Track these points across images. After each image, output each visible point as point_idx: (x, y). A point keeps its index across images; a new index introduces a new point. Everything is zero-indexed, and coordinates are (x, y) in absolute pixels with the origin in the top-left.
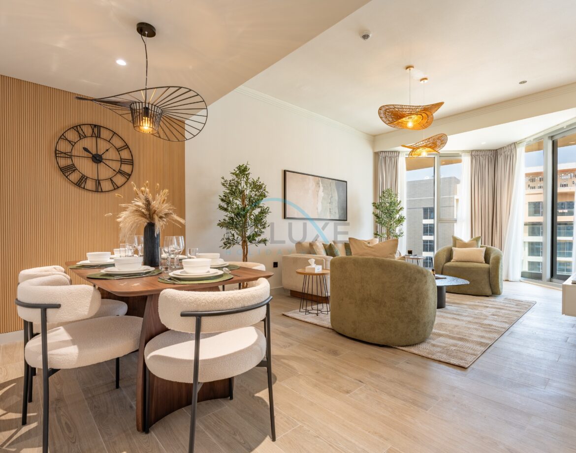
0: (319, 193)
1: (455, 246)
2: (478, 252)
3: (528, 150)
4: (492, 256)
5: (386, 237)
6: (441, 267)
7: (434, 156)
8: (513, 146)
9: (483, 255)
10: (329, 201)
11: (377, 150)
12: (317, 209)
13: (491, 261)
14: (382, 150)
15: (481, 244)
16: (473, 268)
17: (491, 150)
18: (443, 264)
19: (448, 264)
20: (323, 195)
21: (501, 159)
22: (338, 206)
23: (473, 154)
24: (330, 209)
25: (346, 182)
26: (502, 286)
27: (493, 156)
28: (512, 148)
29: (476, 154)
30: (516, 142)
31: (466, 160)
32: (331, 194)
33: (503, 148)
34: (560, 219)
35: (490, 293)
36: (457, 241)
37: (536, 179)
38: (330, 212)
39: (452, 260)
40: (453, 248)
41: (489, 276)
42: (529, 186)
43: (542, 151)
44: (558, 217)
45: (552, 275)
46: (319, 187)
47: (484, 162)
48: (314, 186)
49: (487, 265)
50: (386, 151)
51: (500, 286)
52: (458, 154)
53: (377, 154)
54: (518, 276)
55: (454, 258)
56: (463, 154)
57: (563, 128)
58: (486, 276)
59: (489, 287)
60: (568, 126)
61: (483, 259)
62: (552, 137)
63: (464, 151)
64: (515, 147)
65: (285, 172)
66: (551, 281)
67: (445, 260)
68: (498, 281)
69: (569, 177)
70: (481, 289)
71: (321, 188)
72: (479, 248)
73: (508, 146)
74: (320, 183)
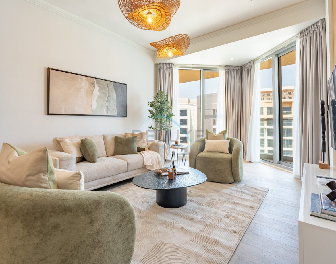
0: (94, 92)
1: (207, 138)
2: (223, 144)
3: (262, 68)
4: (235, 148)
5: (159, 129)
6: (195, 157)
7: (200, 69)
8: (252, 63)
9: (228, 146)
10: (107, 99)
11: (157, 62)
12: (91, 106)
13: (233, 152)
14: (160, 62)
15: (227, 136)
16: (219, 159)
17: (239, 66)
18: (196, 154)
19: (201, 154)
20: (99, 94)
21: (245, 72)
22: (116, 105)
23: (227, 68)
24: (107, 107)
25: (126, 85)
26: (242, 173)
27: (240, 70)
28: (252, 64)
29: (228, 68)
30: (254, 60)
31: (222, 73)
32: (109, 94)
33: (246, 64)
34: (284, 116)
35: (232, 181)
36: (209, 134)
37: (270, 94)
38: (107, 109)
39: (204, 151)
40: (206, 140)
41: (231, 166)
42: (267, 98)
43: (271, 69)
44: (283, 115)
45: (280, 159)
46: (94, 86)
47: (234, 74)
48: (88, 85)
49: (229, 156)
50: (164, 63)
51: (240, 175)
52: (217, 68)
53: (156, 65)
54: (258, 159)
55: (206, 149)
56: (220, 69)
57: (285, 47)
58: (228, 166)
59: (232, 175)
60: (288, 46)
61: (227, 150)
62: (277, 55)
63: (220, 66)
64: (254, 63)
65: (49, 69)
66: (279, 163)
67: (199, 150)
68: (238, 170)
69: (286, 94)
70: (225, 177)
71: (97, 88)
72: (226, 140)
73: (249, 63)
74: (95, 83)
